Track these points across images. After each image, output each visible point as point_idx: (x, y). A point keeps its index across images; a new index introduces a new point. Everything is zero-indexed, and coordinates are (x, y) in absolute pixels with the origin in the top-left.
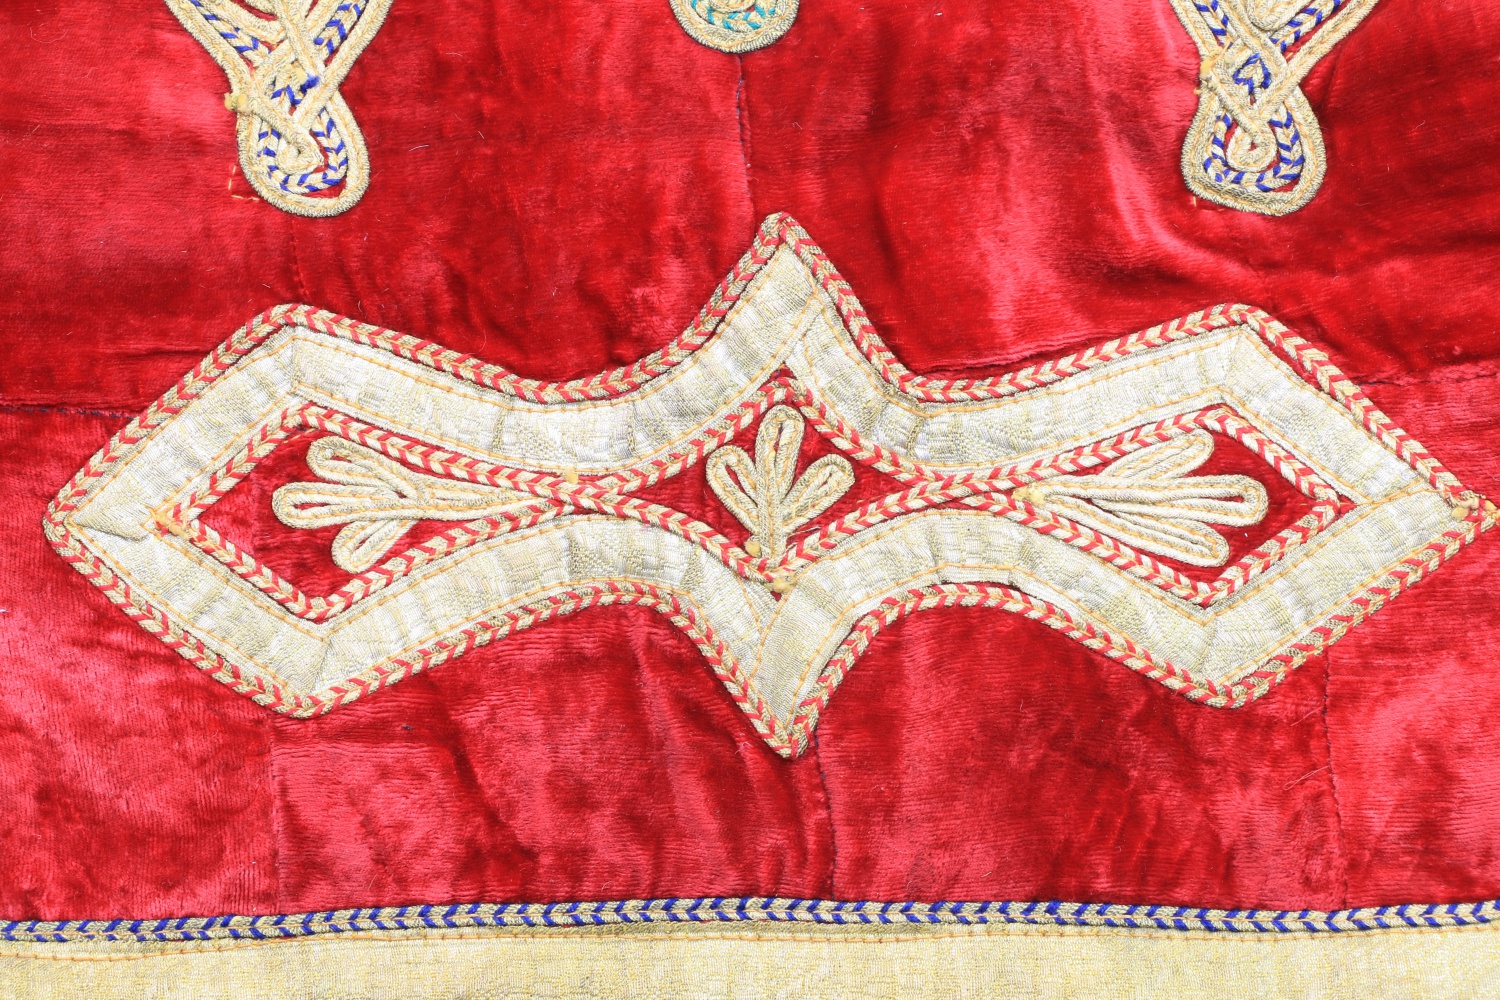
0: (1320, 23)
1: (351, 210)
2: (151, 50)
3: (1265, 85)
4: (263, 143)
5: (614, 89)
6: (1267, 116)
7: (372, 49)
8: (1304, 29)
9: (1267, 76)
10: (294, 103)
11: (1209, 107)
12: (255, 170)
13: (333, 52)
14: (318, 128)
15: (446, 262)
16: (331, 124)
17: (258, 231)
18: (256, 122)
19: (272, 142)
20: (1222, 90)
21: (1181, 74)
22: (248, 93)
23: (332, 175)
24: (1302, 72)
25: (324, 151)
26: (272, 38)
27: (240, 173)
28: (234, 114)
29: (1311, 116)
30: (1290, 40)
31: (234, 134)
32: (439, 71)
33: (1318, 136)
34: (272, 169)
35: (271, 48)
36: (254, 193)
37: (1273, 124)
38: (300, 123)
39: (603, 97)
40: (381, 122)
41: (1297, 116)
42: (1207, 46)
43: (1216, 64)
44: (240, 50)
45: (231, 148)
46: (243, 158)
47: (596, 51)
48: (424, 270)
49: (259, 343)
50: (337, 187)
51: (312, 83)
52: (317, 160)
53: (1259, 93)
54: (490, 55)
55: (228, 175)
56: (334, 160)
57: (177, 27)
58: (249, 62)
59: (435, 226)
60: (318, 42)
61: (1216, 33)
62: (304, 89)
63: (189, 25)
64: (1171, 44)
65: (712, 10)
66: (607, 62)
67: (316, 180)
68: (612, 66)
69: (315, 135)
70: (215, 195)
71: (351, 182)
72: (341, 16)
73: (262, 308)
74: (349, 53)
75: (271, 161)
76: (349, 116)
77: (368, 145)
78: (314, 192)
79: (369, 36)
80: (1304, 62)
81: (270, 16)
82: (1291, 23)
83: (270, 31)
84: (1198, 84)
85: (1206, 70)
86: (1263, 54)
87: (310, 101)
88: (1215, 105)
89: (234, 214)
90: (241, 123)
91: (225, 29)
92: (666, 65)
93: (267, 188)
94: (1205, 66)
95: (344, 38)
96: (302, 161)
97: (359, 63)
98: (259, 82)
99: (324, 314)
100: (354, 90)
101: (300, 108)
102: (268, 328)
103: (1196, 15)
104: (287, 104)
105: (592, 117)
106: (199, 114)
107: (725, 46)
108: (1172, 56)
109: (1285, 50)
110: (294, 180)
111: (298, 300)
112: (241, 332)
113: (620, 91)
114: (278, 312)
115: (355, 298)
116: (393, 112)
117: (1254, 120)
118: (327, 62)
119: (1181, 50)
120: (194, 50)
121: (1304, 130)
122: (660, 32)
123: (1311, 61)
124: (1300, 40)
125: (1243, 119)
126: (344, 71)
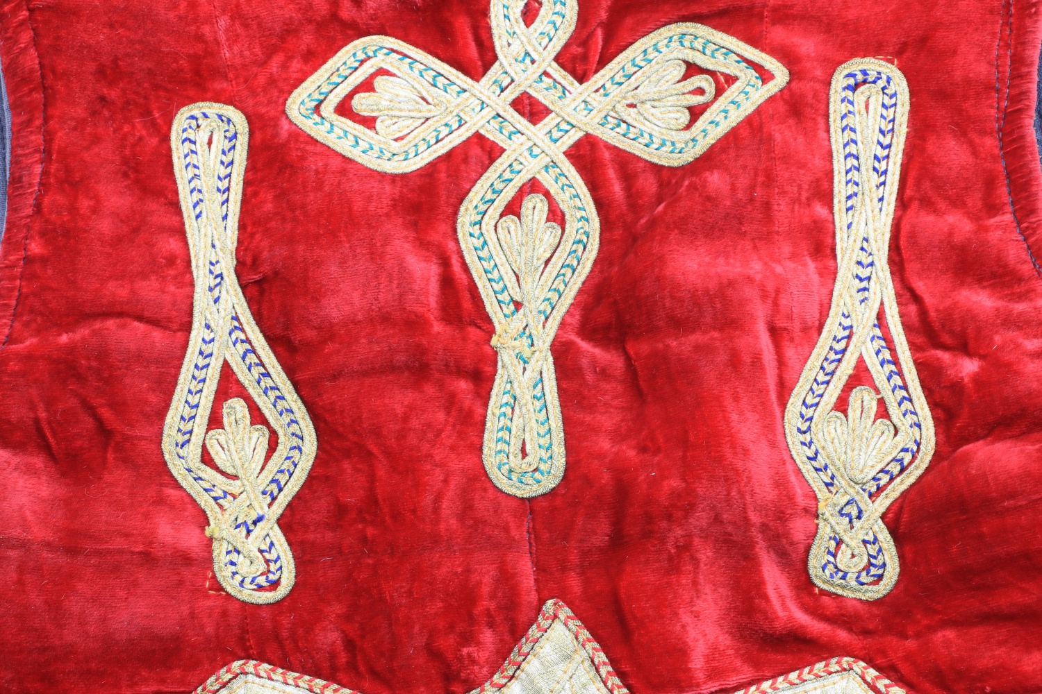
0: (892, 479)
1: (283, 599)
2: (160, 501)
3: (859, 517)
4: (229, 557)
5: (450, 521)
6: (861, 537)
7: (298, 497)
8: (882, 483)
9: (860, 512)
10: (249, 532)
11: (825, 531)
12: (223, 574)
13: (274, 499)
14: (264, 547)
15: (343, 632)
16: (272, 544)
17: (224, 614)
18: (225, 544)
19: (234, 557)
20: (832, 520)
21: (806, 510)
22: (220, 526)
23: (272, 577)
24: (882, 509)
25: (267, 561)
26: (236, 491)
27: (214, 577)
28: (211, 539)
29: (889, 537)
30: (874, 489)
31: (210, 552)
32: (340, 510)
33: (893, 550)
34: (234, 574)
35: (235, 497)
36: (222, 589)
37: (865, 542)
38: (252, 545)
39: (442, 526)
40: (303, 543)
41: (880, 537)
42: (822, 493)
43: (827, 504)
44: (215, 499)
45: (209, 561)
46: (216, 567)
47: (438, 498)
48: (329, 637)
49: (224, 685)
50: (274, 585)
51: (260, 519)
52: (263, 568)
53: (857, 524)
54: (372, 500)
55: (206, 578)
56: (273, 567)
57: (177, 486)
58: (221, 506)
59: (336, 609)
60: (264, 493)
61: (827, 485)
62: (255, 523)
63: (184, 484)
64: (799, 492)
65: (511, 471)
66: (445, 504)
67: (262, 581)
68: (448, 506)
69: (261, 551)
70: (198, 591)
71: (284, 581)
72: (279, 476)
73: (226, 663)
74: (284, 499)
75: (233, 569)
76: (283, 539)
77: (295, 558)
78: (260, 588)
79: (296, 489)
80: (883, 503)
81: (235, 477)
82: (874, 479)
83: (234, 487)
84: (817, 517)
85: (822, 508)
86: (857, 498)
87: (259, 531)
88: (828, 529)
89: (209, 603)
90: (215, 545)
91: (207, 486)
92: (482, 506)
93: (231, 586)
94: (821, 505)
95: (280, 490)
96: (253, 568)
97: (290, 506)
98: (228, 518)
99: (266, 666)
100: (285, 523)
101: (253, 535)
102: (230, 676)
103: (814, 474)
104: (244, 532)
105: (436, 539)
106: (189, 540)
107: (519, 494)
108: (801, 500)
109: (871, 495)
110: (248, 581)
111: (249, 657)
112: (213, 678)
113: (453, 522)
114: (236, 665)
115: (285, 655)
116: (311, 537)
117: (853, 539)
118: (270, 505)
119: (805, 496)
120: (187, 500)
121: (884, 546)
122: (478, 485)
123: (888, 502)
124: (880, 490)
125: (846, 538)
126: (280, 511)
